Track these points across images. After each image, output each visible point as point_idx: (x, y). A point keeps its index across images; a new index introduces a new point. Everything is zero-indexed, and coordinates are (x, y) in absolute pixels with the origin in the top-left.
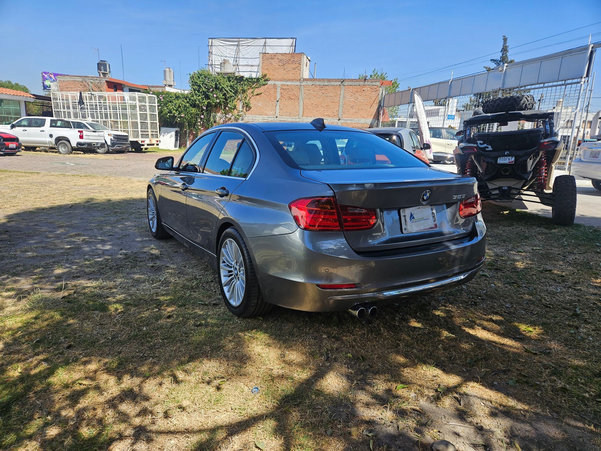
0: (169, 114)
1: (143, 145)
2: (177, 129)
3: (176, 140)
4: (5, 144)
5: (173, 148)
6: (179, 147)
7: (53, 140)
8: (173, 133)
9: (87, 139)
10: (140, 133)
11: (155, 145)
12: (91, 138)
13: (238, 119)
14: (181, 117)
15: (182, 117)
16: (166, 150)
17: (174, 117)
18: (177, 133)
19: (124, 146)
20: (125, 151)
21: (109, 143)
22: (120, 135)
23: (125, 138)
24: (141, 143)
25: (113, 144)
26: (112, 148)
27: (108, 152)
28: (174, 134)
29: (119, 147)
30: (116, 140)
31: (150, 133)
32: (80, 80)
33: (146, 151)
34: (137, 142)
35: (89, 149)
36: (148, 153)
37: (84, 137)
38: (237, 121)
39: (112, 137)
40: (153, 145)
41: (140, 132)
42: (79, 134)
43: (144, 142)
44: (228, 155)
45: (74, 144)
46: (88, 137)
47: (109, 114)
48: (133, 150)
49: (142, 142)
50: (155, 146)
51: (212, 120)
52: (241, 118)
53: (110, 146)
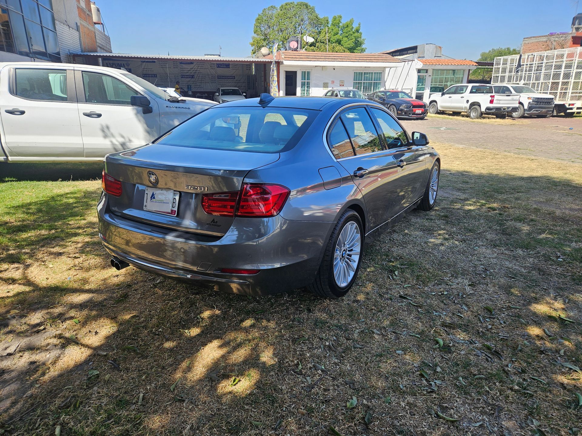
4: (413, 110)
7: (468, 105)
9: (497, 103)
12: (501, 102)
19: (544, 110)
21: (526, 107)
22: (543, 98)
23: (549, 101)
24: (568, 107)
25: (530, 108)
26: (529, 112)
27: (523, 117)
29: (537, 111)
30: (536, 103)
32: (544, 39)
34: (564, 105)
35: (500, 113)
37: (494, 102)
39: (531, 101)
42: (491, 98)
43: (573, 105)
45: (483, 109)
46: (498, 102)
47: (523, 77)
49: (569, 105)
53: (526, 110)
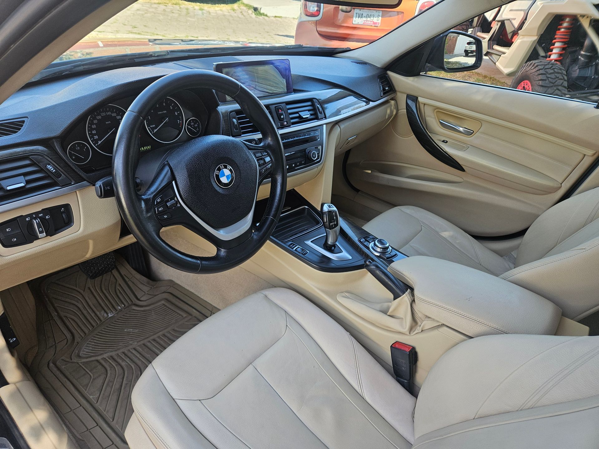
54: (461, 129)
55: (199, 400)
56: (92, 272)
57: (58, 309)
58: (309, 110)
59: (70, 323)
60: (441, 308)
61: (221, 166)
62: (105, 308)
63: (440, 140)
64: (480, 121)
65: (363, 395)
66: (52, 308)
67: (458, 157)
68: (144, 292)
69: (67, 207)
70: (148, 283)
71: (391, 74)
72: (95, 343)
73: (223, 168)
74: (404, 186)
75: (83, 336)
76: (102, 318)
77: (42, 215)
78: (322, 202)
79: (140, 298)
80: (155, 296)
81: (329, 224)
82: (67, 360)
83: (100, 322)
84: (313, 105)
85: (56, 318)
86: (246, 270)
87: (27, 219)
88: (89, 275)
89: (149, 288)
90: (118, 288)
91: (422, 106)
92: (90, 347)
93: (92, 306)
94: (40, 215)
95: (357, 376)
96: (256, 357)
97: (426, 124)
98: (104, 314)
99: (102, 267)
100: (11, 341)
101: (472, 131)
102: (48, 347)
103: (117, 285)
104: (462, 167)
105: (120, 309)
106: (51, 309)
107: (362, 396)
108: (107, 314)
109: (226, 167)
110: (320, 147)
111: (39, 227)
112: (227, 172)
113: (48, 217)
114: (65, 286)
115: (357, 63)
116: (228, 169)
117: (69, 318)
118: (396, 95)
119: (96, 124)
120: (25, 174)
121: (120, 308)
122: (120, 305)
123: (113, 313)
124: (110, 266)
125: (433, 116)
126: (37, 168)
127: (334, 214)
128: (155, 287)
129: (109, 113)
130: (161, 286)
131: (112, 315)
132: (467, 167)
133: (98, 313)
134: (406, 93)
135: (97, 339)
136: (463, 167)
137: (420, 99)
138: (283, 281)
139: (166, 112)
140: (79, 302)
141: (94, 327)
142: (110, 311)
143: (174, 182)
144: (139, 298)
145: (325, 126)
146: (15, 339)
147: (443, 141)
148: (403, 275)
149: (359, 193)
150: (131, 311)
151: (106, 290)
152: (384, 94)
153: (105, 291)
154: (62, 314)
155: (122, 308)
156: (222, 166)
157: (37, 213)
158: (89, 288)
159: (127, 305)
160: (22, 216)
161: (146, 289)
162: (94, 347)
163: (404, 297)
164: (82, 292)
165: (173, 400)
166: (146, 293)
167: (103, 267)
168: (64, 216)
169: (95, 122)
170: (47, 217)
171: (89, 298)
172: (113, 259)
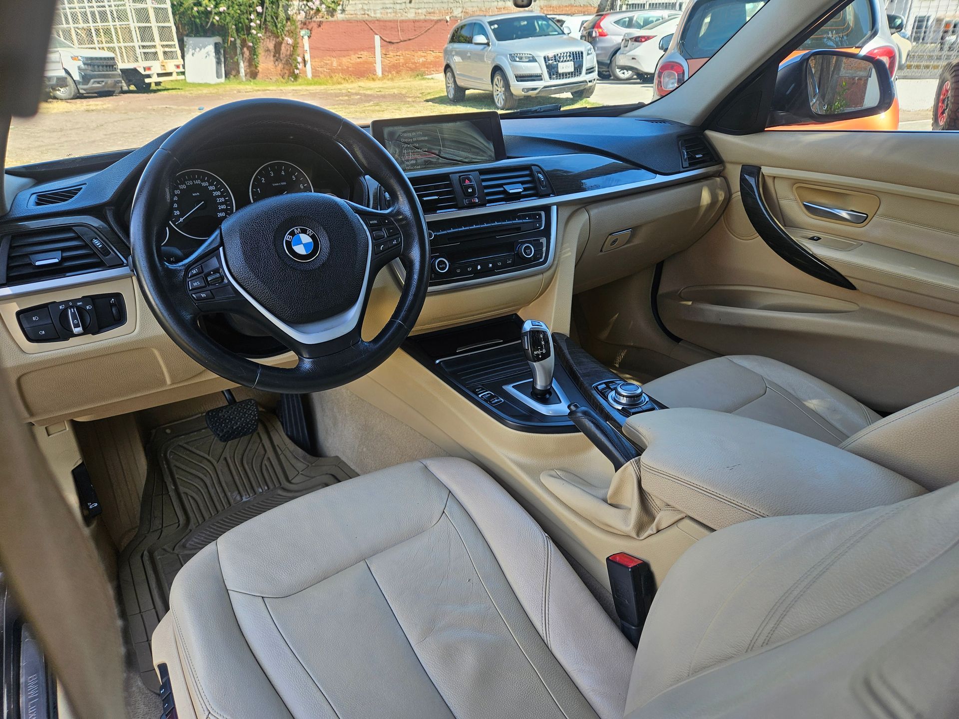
0: (195, 9)
1: (149, 76)
2: (218, 39)
3: (218, 63)
5: (213, 79)
6: (226, 76)
8: (211, 49)
10: (138, 51)
11: (174, 74)
13: (334, 10)
14: (219, 14)
15: (224, 12)
16: (200, 85)
17: (207, 14)
18: (216, 45)
19: (110, 81)
20: (114, 92)
21: (77, 77)
22: (96, 59)
23: (108, 64)
24: (143, 73)
26: (85, 87)
28: (213, 50)
29: (99, 82)
30: (90, 68)
31: (160, 51)
33: (158, 88)
34: (135, 70)
36: (162, 93)
38: (332, 16)
39: (81, 64)
40: (170, 74)
41: (137, 48)
43: (149, 69)
44: (322, 87)
48: (132, 88)
49: (145, 69)
50: (174, 77)
51: (282, 15)
52: (340, 8)
53: (79, 82)
54: (844, 214)
55: (263, 597)
56: (223, 431)
57: (178, 481)
58: (523, 183)
59: (189, 504)
60: (677, 481)
61: (297, 229)
62: (241, 489)
63: (806, 238)
64: (876, 193)
65: (548, 641)
66: (170, 479)
67: (837, 261)
68: (298, 471)
69: (118, 296)
70: (304, 458)
71: (712, 134)
72: (210, 532)
73: (300, 233)
74: (748, 324)
75: (200, 523)
76: (232, 501)
77: (80, 303)
78: (553, 330)
79: (292, 480)
80: (313, 478)
81: (533, 353)
82: (169, 550)
83: (229, 506)
84: (531, 175)
85: (172, 494)
86: (421, 435)
87: (61, 307)
88: (219, 435)
89: (305, 466)
90: (266, 462)
91: (769, 182)
92: (203, 537)
93: (224, 484)
94: (79, 304)
95: (543, 606)
96: (375, 552)
97: (781, 212)
98: (236, 496)
99: (238, 425)
100: (91, 507)
101: (865, 216)
102: (151, 530)
103: (265, 458)
104: (848, 280)
105: (260, 493)
106: (168, 480)
107: (546, 641)
108: (241, 497)
109: (304, 231)
110: (544, 240)
111: (74, 318)
112: (306, 239)
113: (90, 307)
114: (194, 453)
115: (652, 121)
116: (308, 235)
117: (189, 497)
118: (724, 170)
119: (177, 195)
120: (63, 250)
121: (261, 490)
122: (262, 485)
123: (250, 497)
124: (249, 425)
125: (792, 197)
126: (80, 242)
127: (541, 336)
128: (314, 465)
129: (198, 182)
130: (324, 465)
131: (247, 499)
132: (857, 281)
133: (229, 494)
134: (741, 163)
135: (215, 528)
136: (851, 280)
137: (765, 170)
138: (465, 449)
139: (285, 183)
140: (209, 476)
141: (218, 512)
142: (246, 493)
143: (221, 249)
144: (290, 479)
145: (554, 208)
146: (96, 505)
147: (812, 239)
148: (637, 433)
149: (680, 343)
150: (275, 496)
151: (248, 463)
152: (691, 165)
153: (246, 467)
154: (182, 489)
155: (264, 491)
156: (299, 229)
157: (75, 301)
158: (225, 459)
159: (271, 487)
160: (54, 302)
161: (300, 466)
162: (206, 537)
163: (627, 467)
164: (215, 462)
165: (225, 591)
166: (300, 473)
167: (239, 427)
168: (114, 310)
169: (177, 192)
170: (87, 307)
171: (222, 472)
172: (255, 416)
